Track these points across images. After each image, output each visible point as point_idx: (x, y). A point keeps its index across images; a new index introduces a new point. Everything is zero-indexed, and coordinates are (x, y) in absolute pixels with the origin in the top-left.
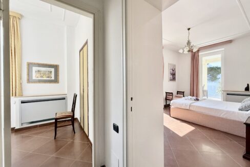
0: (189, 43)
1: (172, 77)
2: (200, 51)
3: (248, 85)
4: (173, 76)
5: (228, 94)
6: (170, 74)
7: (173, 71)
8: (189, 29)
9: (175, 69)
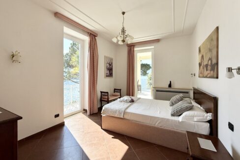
0: (123, 31)
1: (108, 72)
2: (136, 46)
3: (170, 82)
4: (110, 72)
5: (157, 91)
6: (106, 69)
7: (110, 65)
8: (124, 13)
9: (112, 63)
